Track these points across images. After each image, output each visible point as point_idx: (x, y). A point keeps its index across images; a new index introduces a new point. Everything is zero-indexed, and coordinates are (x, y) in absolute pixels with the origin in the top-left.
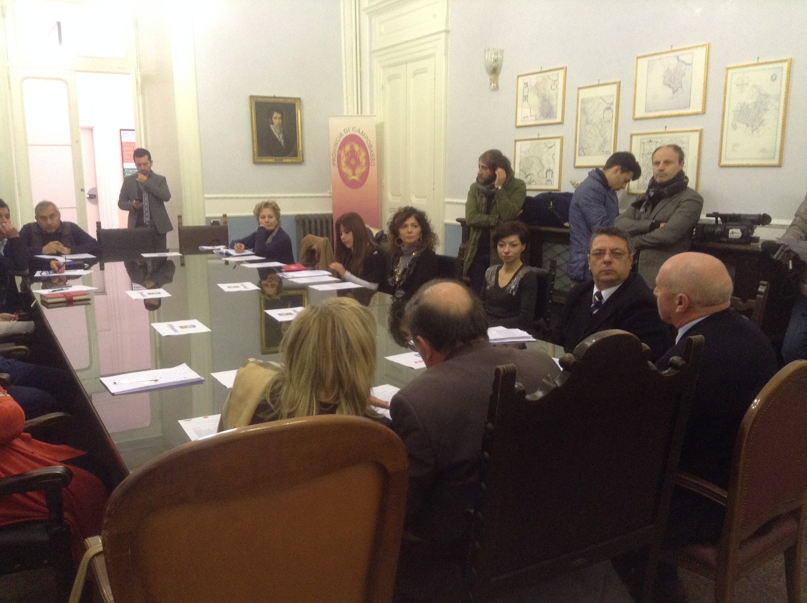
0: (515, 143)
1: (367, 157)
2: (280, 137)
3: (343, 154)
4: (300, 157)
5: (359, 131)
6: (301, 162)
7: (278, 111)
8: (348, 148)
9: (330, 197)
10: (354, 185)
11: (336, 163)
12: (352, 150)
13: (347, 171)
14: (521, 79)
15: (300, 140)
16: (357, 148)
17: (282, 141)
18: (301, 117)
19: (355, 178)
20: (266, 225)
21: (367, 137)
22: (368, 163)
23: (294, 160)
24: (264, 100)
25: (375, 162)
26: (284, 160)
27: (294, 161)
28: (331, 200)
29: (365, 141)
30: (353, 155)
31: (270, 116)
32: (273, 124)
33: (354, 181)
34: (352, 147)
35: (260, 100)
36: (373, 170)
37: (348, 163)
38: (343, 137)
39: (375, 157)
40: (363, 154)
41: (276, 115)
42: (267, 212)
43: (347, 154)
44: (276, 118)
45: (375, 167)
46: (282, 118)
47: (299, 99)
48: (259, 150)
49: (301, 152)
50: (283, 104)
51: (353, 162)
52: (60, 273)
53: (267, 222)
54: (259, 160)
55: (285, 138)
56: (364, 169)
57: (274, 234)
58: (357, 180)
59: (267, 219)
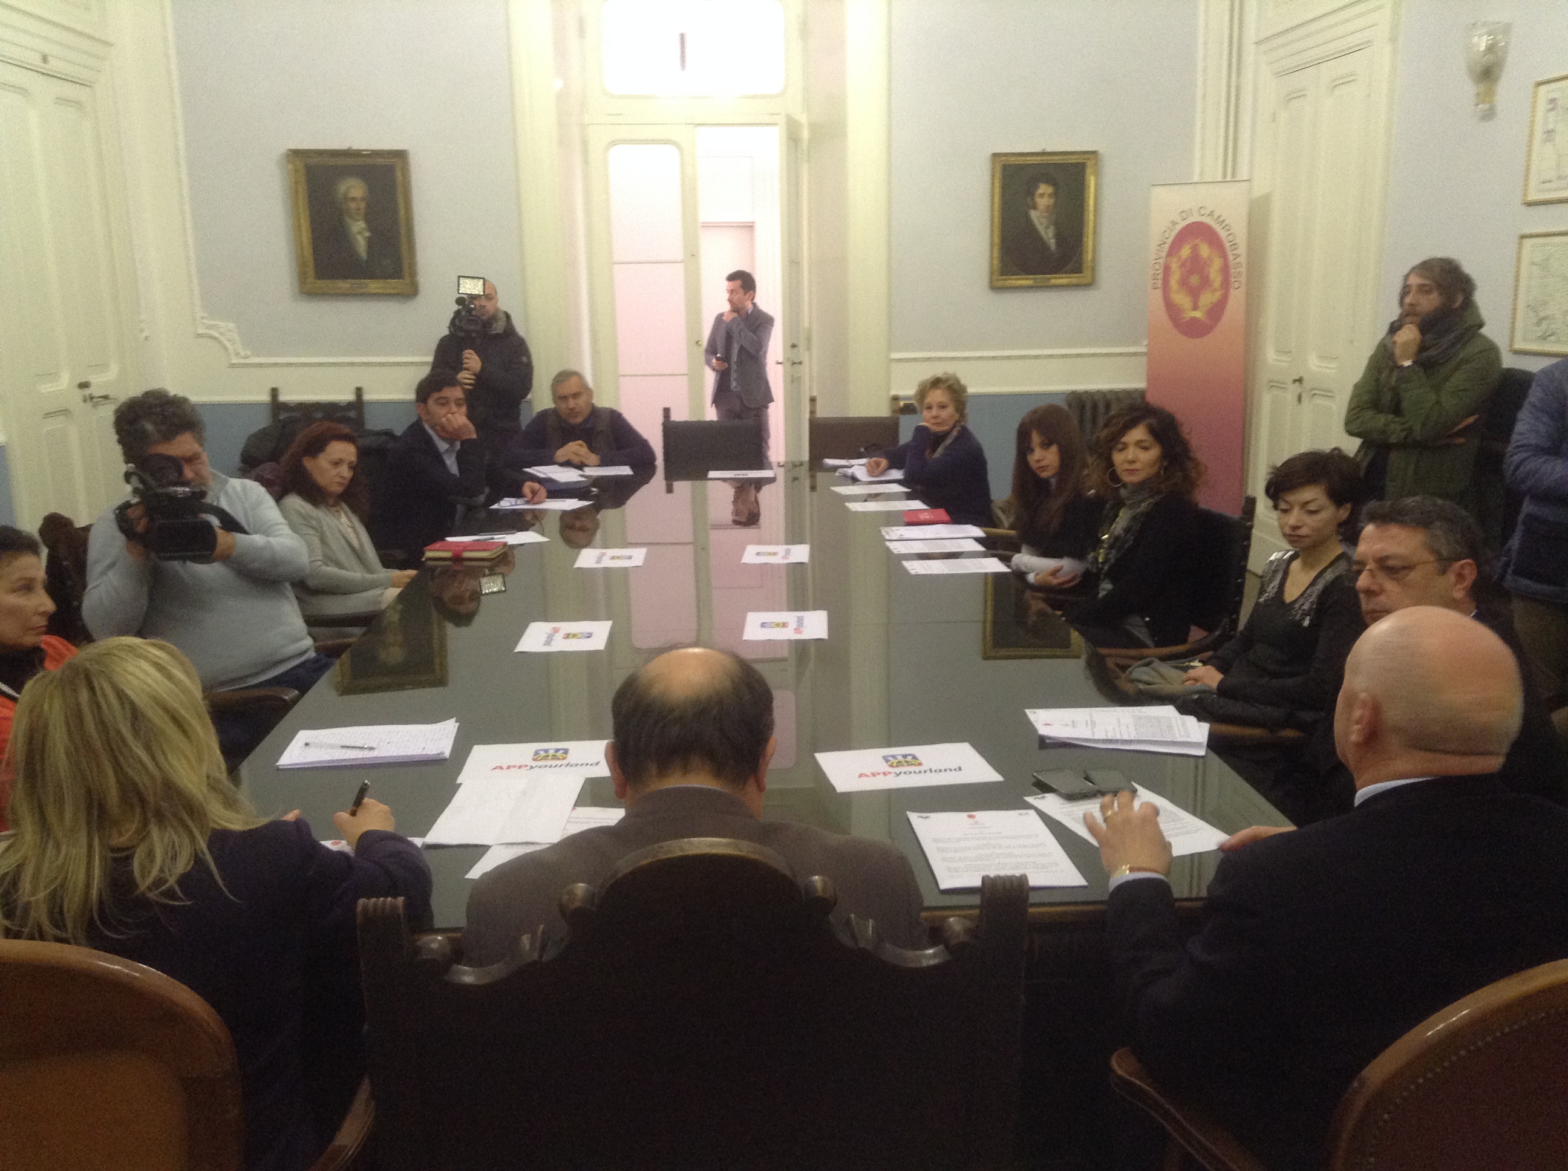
0: (1520, 244)
1: (1225, 270)
2: (1048, 235)
3: (1174, 266)
4: (1087, 273)
5: (1211, 214)
6: (1089, 285)
7: (1050, 180)
8: (1185, 252)
9: (1144, 354)
10: (1194, 329)
11: (1160, 283)
12: (1195, 255)
13: (1182, 299)
14: (1543, 89)
15: (1091, 237)
16: (1205, 250)
17: (1053, 241)
18: (1096, 189)
19: (1198, 314)
20: (934, 424)
21: (1227, 227)
22: (1226, 284)
23: (1073, 279)
24: (1020, 161)
25: (1243, 279)
26: (1053, 281)
27: (1074, 281)
28: (1144, 360)
29: (1223, 234)
30: (1195, 265)
31: (1030, 192)
32: (1035, 207)
33: (1194, 320)
34: (1195, 249)
35: (1012, 160)
36: (1237, 298)
37: (1184, 283)
38: (1179, 228)
39: (1243, 270)
40: (1217, 263)
41: (1044, 189)
42: (938, 396)
43: (1183, 265)
44: (1042, 195)
45: (1243, 289)
46: (1055, 195)
47: (1094, 153)
48: (1002, 260)
49: (1090, 264)
50: (1058, 166)
51: (1194, 280)
52: (535, 504)
53: (935, 417)
54: (1000, 284)
55: (1058, 236)
56: (1217, 295)
57: (949, 441)
58: (1203, 319)
59: (934, 412)
